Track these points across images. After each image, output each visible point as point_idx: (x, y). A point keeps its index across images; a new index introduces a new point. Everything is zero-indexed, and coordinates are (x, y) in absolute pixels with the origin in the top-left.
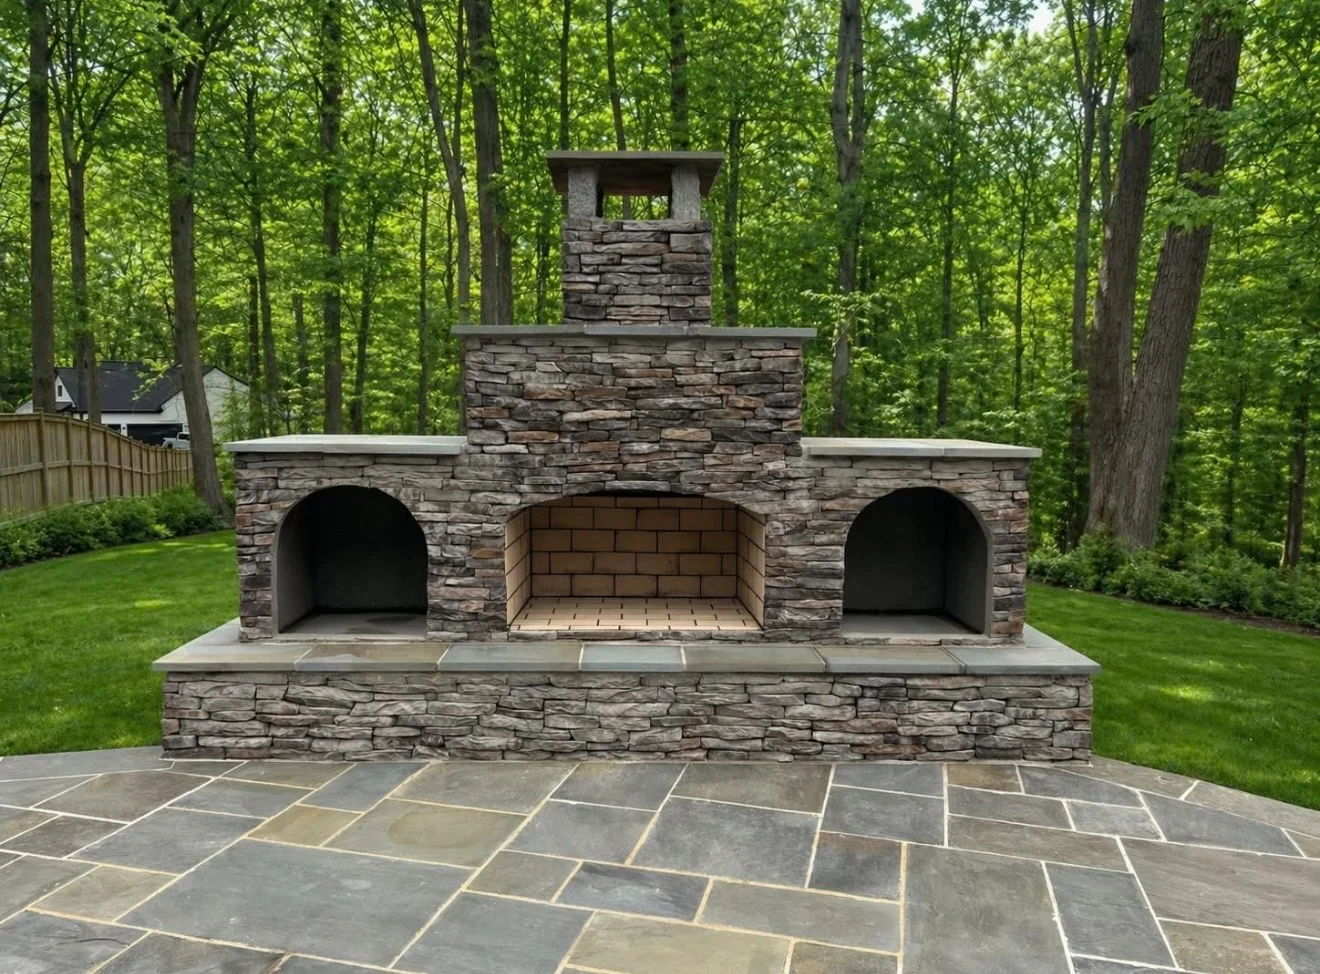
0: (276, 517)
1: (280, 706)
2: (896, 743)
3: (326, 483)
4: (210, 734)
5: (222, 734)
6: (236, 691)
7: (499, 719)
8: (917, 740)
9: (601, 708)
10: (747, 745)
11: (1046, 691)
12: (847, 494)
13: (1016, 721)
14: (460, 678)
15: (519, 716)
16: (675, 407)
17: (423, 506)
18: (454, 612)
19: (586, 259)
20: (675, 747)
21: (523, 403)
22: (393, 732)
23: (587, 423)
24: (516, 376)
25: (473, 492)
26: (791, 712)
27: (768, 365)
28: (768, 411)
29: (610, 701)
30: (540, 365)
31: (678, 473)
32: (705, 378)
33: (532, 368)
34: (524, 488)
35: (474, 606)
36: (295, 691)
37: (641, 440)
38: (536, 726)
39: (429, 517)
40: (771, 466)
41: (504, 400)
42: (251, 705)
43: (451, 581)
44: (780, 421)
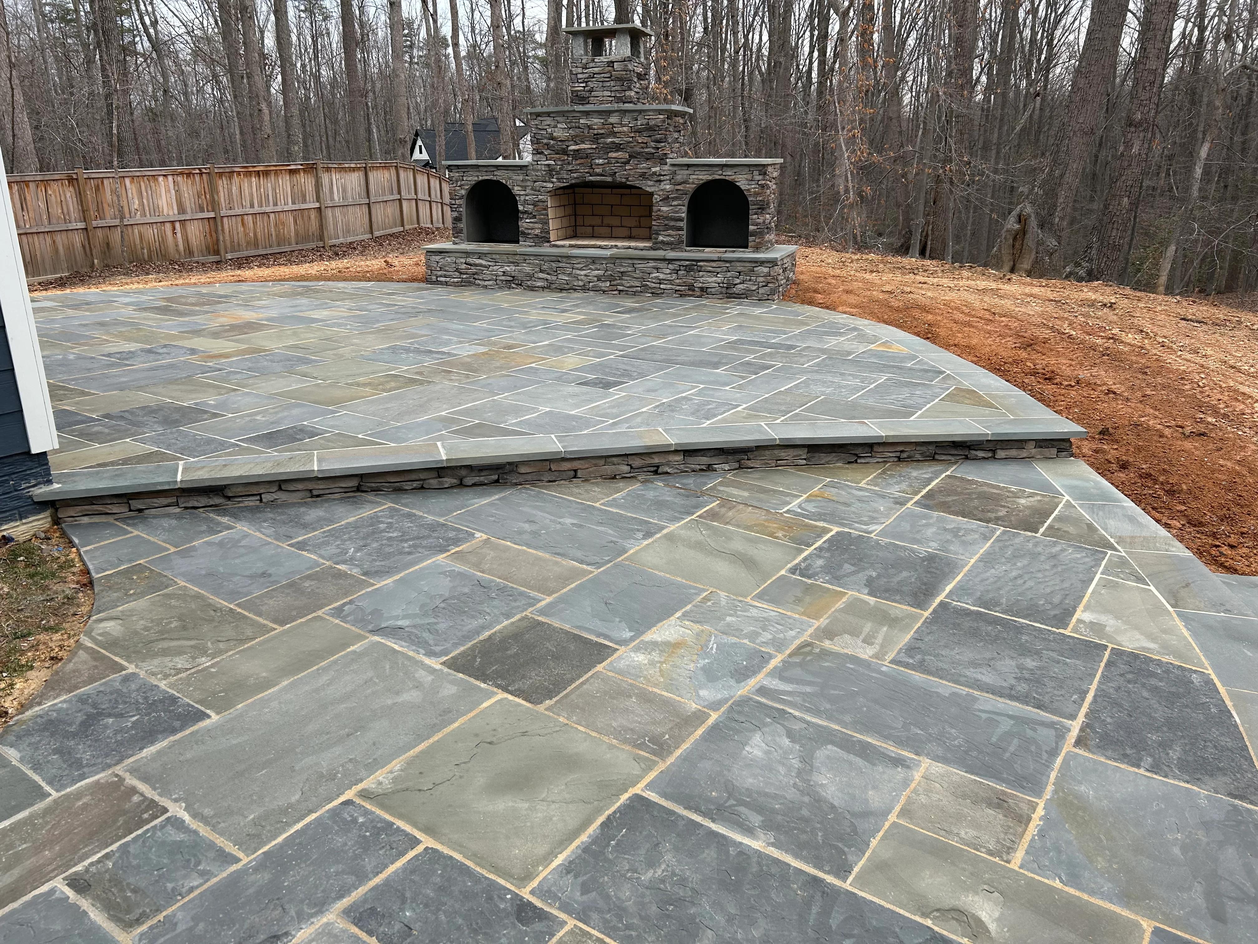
0: (463, 192)
1: (464, 266)
2: (694, 290)
3: (481, 178)
4: (441, 276)
5: (445, 276)
6: (449, 260)
7: (541, 275)
8: (702, 289)
9: (578, 272)
10: (634, 289)
11: (756, 269)
12: (685, 182)
13: (742, 283)
14: (526, 257)
15: (548, 274)
16: (613, 143)
17: (516, 188)
18: (529, 234)
19: (580, 76)
20: (606, 289)
21: (552, 142)
22: (503, 278)
23: (578, 150)
24: (549, 130)
25: (535, 182)
26: (652, 275)
27: (652, 123)
28: (653, 144)
29: (581, 269)
30: (559, 125)
31: (615, 173)
32: (625, 129)
33: (556, 127)
34: (554, 180)
35: (537, 232)
36: (469, 260)
37: (599, 158)
38: (554, 278)
39: (518, 193)
40: (653, 170)
41: (545, 141)
42: (454, 265)
43: (528, 221)
44: (658, 148)
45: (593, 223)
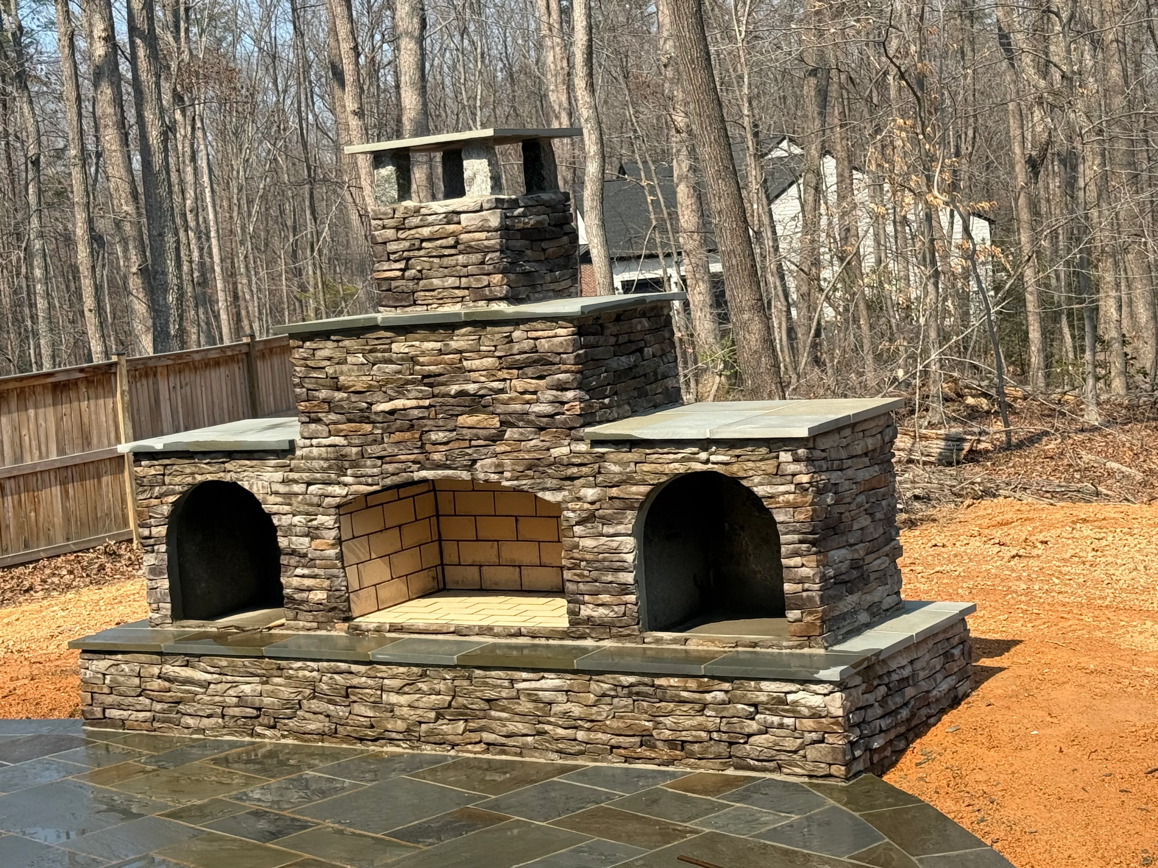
0: (166, 510)
1: (157, 684)
2: (653, 747)
3: (199, 478)
4: (112, 707)
5: (119, 707)
6: (126, 668)
7: (315, 705)
8: (671, 743)
9: (394, 698)
10: (520, 741)
11: (790, 698)
12: (627, 480)
13: (765, 730)
14: (283, 663)
15: (330, 702)
16: (462, 394)
17: (272, 499)
18: (305, 601)
19: (392, 247)
20: (457, 739)
21: (339, 395)
22: (237, 711)
23: (392, 412)
24: (330, 370)
25: (309, 484)
26: (556, 709)
27: (544, 345)
28: (550, 395)
29: (399, 691)
30: (350, 359)
31: (474, 462)
32: (489, 362)
33: (345, 362)
34: (348, 479)
35: (320, 596)
36: (169, 669)
37: (439, 428)
38: (342, 711)
39: (275, 508)
40: (555, 452)
41: (323, 394)
42: (137, 681)
43: (299, 571)
44: (563, 403)
45: (479, 558)
